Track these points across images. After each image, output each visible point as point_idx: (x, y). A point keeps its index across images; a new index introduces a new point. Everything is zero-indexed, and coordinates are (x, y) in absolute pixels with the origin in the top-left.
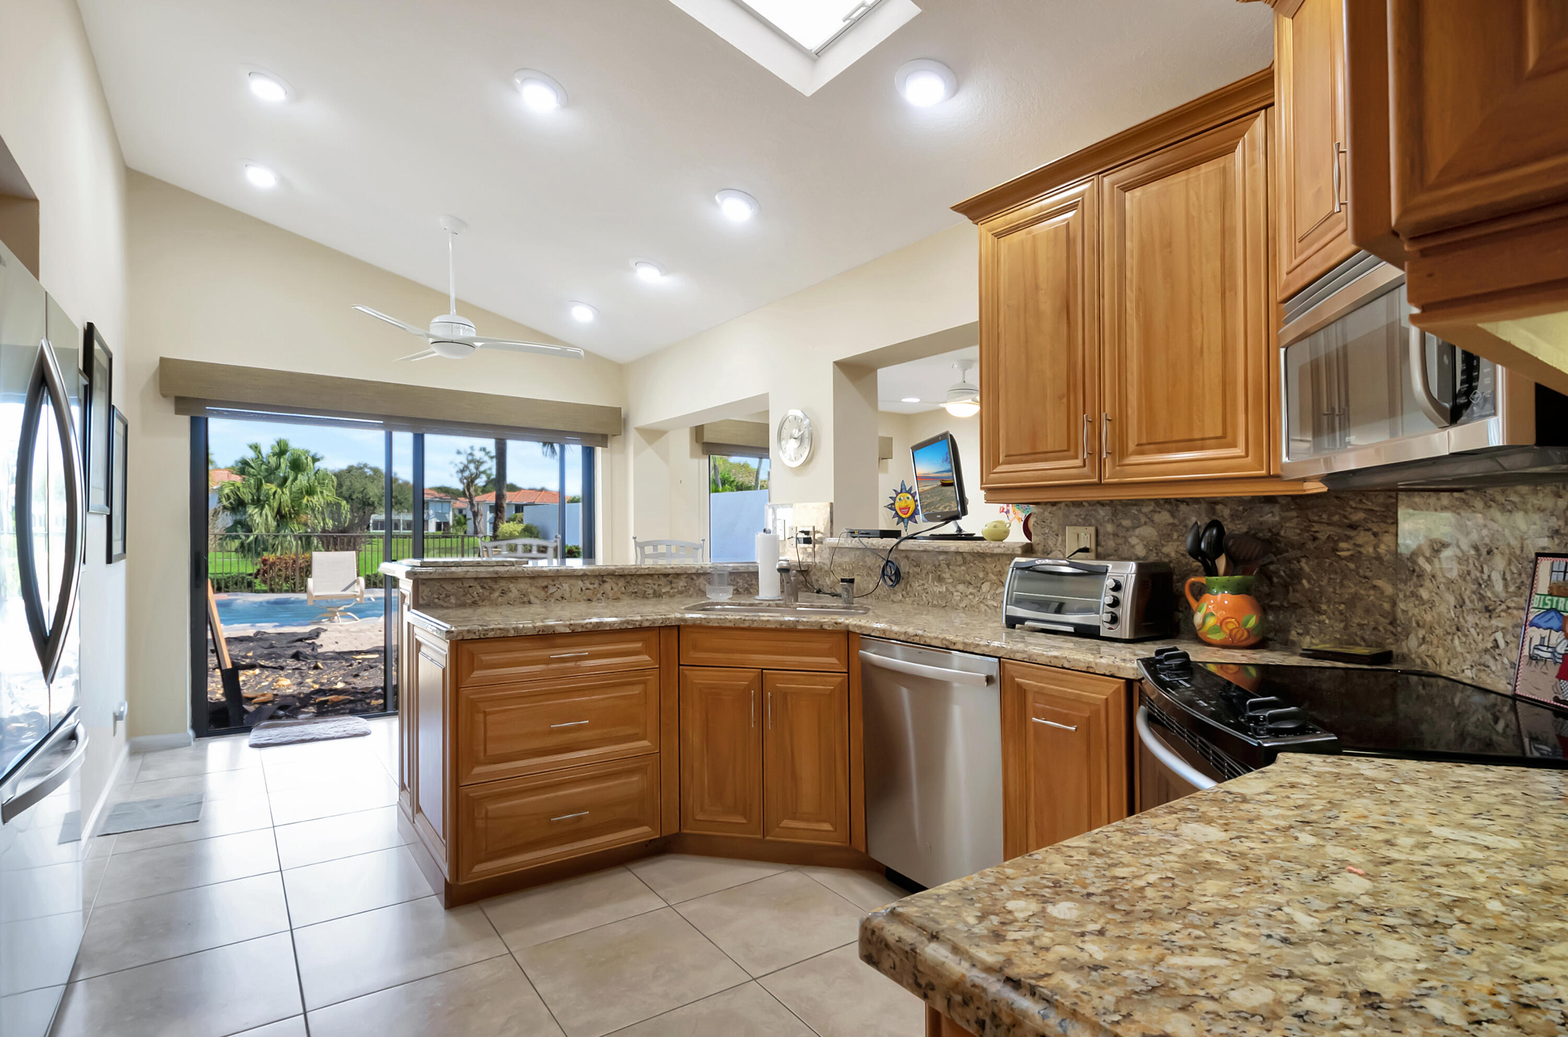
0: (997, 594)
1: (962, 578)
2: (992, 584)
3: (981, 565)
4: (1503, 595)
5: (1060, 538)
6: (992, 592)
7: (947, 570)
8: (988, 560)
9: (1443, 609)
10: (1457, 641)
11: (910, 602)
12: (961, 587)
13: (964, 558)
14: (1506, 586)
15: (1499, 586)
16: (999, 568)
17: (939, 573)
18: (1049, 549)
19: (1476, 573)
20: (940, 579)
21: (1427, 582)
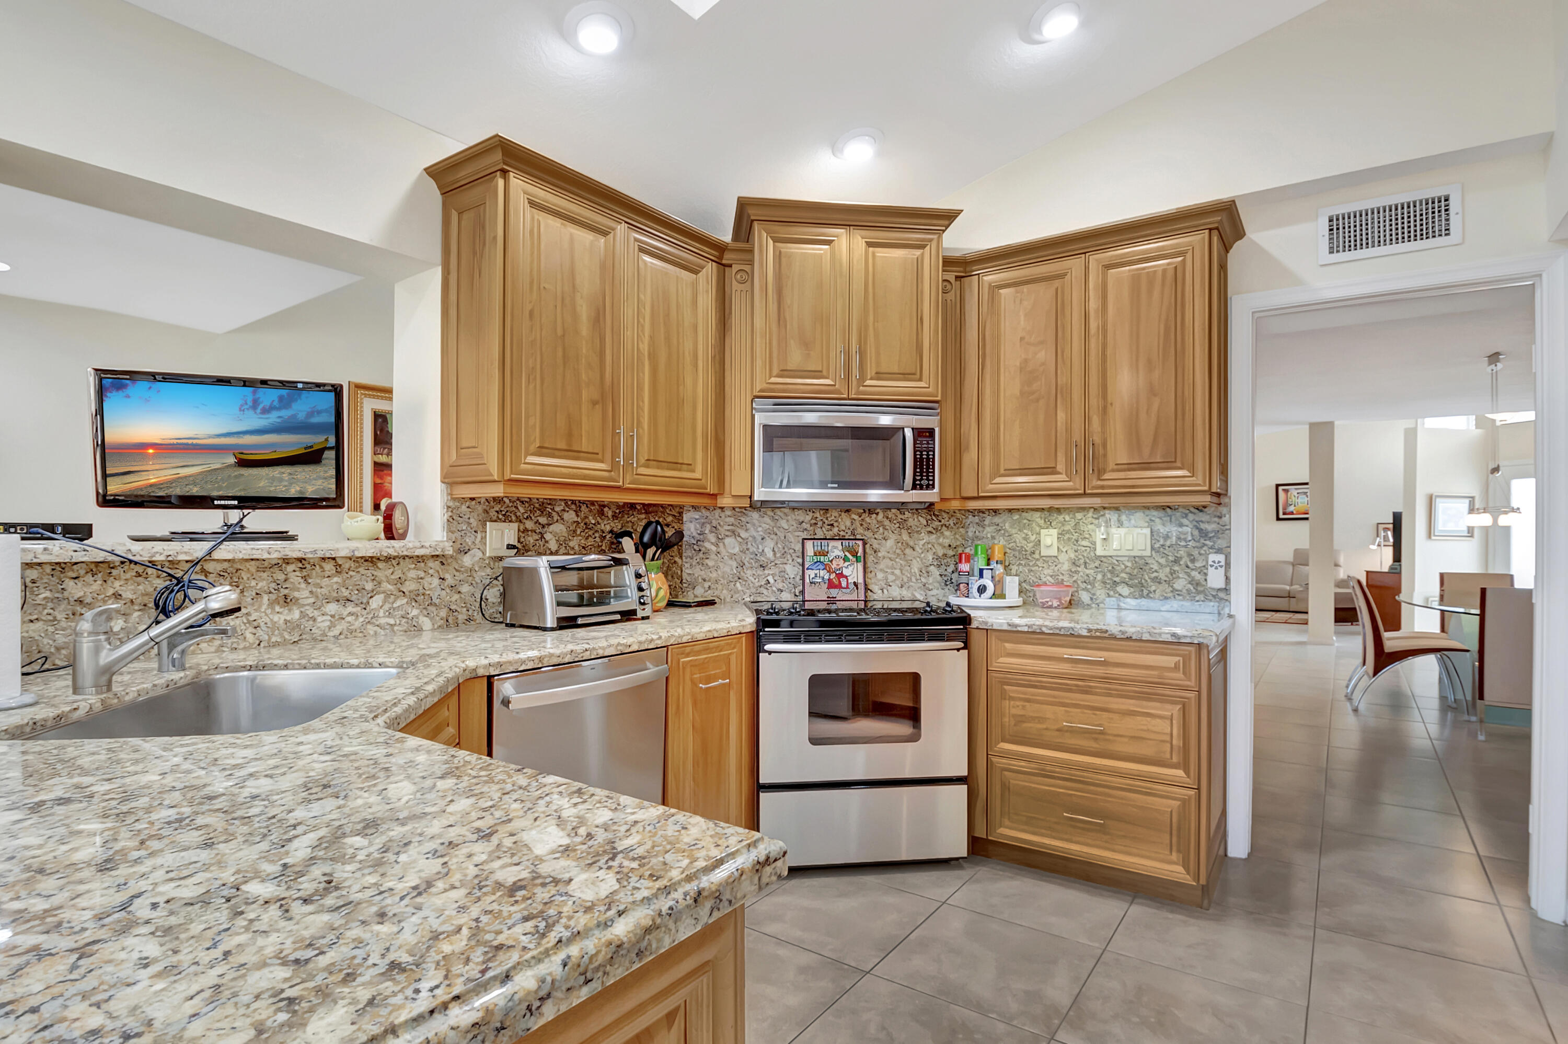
0: (394, 609)
1: (335, 595)
2: (388, 595)
3: (369, 573)
4: (772, 558)
5: (479, 535)
6: (387, 607)
7: (303, 585)
8: (380, 565)
9: (727, 569)
10: (738, 585)
11: (213, 649)
12: (332, 608)
13: (338, 565)
14: (775, 554)
15: (770, 554)
16: (398, 574)
17: (286, 592)
18: (467, 548)
19: (753, 549)
20: (287, 601)
21: (713, 556)
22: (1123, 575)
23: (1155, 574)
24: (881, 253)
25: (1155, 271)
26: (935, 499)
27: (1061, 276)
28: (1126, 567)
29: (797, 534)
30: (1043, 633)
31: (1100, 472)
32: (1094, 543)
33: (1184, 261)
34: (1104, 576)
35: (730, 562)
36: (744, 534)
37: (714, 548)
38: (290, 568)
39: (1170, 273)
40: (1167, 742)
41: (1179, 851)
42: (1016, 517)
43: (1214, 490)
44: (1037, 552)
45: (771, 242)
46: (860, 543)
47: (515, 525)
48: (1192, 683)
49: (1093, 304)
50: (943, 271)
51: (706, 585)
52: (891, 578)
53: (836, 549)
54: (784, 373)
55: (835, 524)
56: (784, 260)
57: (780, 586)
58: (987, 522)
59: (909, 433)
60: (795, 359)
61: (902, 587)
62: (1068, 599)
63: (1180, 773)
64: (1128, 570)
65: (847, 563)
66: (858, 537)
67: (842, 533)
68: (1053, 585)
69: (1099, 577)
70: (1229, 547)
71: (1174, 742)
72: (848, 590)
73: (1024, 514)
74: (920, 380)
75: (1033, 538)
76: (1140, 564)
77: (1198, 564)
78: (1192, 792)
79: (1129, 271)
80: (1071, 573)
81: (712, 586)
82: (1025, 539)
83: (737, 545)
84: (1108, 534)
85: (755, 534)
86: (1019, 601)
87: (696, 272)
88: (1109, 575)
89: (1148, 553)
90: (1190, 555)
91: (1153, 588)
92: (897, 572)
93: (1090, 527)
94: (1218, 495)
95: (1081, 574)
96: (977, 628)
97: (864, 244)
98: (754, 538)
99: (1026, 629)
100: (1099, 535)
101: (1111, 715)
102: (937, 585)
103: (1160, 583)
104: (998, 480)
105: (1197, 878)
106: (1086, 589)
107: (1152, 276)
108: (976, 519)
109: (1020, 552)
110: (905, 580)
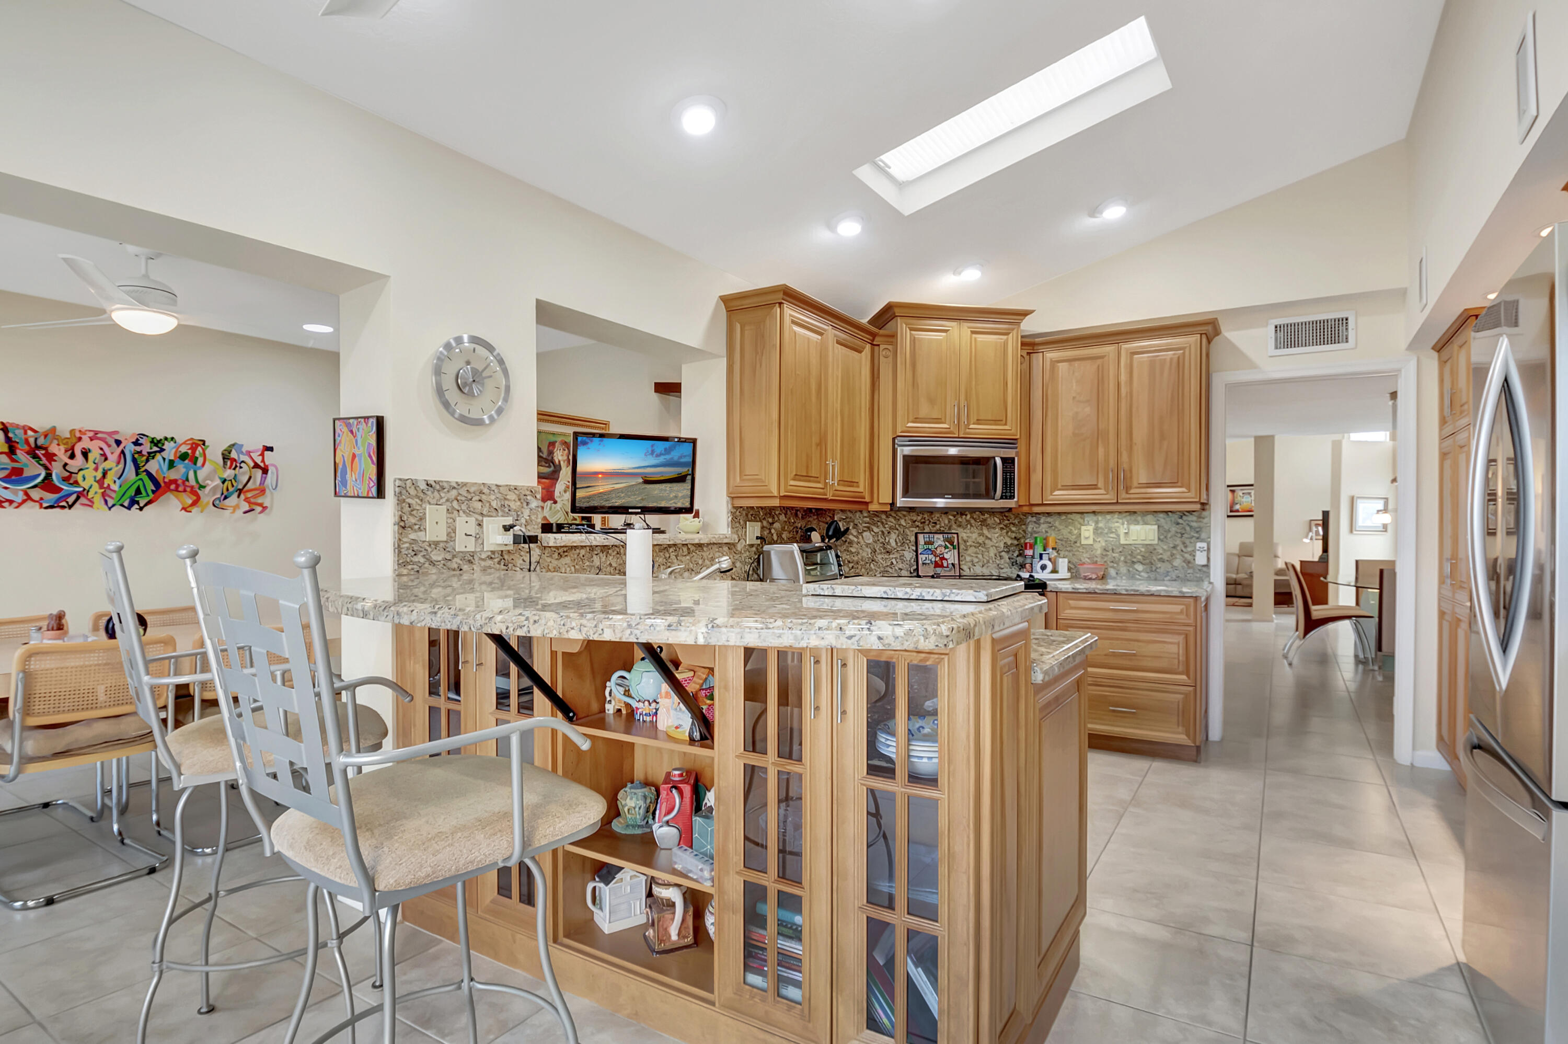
4: (895, 547)
5: (744, 531)
7: (675, 561)
9: (864, 554)
10: (872, 565)
13: (689, 549)
14: (897, 543)
15: (893, 544)
19: (882, 540)
21: (855, 545)
22: (1139, 557)
23: (1160, 556)
24: (980, 337)
25: (1165, 359)
26: (1013, 506)
27: (1102, 357)
28: (1141, 551)
29: (911, 529)
30: (1095, 593)
31: (1127, 489)
32: (1118, 536)
33: (1184, 353)
34: (1125, 558)
35: (867, 549)
36: (876, 530)
37: (856, 540)
38: (671, 550)
39: (1175, 360)
40: (1175, 658)
41: (1183, 726)
42: (1064, 517)
43: (1202, 501)
44: (1078, 542)
45: (908, 329)
46: (955, 536)
47: (759, 524)
48: (1191, 621)
49: (1123, 378)
50: (1021, 349)
51: (851, 565)
52: (976, 560)
53: (939, 540)
54: (916, 420)
55: (938, 522)
56: (917, 343)
57: (900, 566)
58: (1042, 521)
59: (999, 461)
60: (924, 411)
61: (983, 566)
62: (1102, 573)
63: (1184, 677)
64: (1142, 554)
65: (947, 550)
66: (953, 531)
67: (942, 529)
68: (1090, 564)
69: (1122, 558)
70: (1210, 538)
71: (1181, 658)
72: (948, 569)
73: (1069, 516)
74: (1006, 424)
75: (1076, 532)
76: (1151, 549)
77: (1189, 549)
78: (1191, 689)
79: (1149, 357)
80: (1103, 556)
81: (855, 566)
82: (1070, 533)
83: (871, 537)
84: (1129, 530)
85: (884, 529)
86: (1068, 575)
87: (860, 352)
88: (1129, 557)
89: (1156, 542)
90: (1184, 543)
91: (1159, 565)
92: (980, 556)
93: (1116, 524)
94: (1203, 504)
95: (1110, 556)
96: (1051, 591)
97: (969, 332)
98: (883, 532)
99: (1084, 591)
100: (1122, 530)
101: (1140, 644)
102: (1007, 565)
103: (1163, 562)
104: (1057, 493)
105: (1195, 742)
106: (1113, 567)
107: (1163, 362)
108: (1034, 519)
109: (1066, 542)
110: (985, 561)
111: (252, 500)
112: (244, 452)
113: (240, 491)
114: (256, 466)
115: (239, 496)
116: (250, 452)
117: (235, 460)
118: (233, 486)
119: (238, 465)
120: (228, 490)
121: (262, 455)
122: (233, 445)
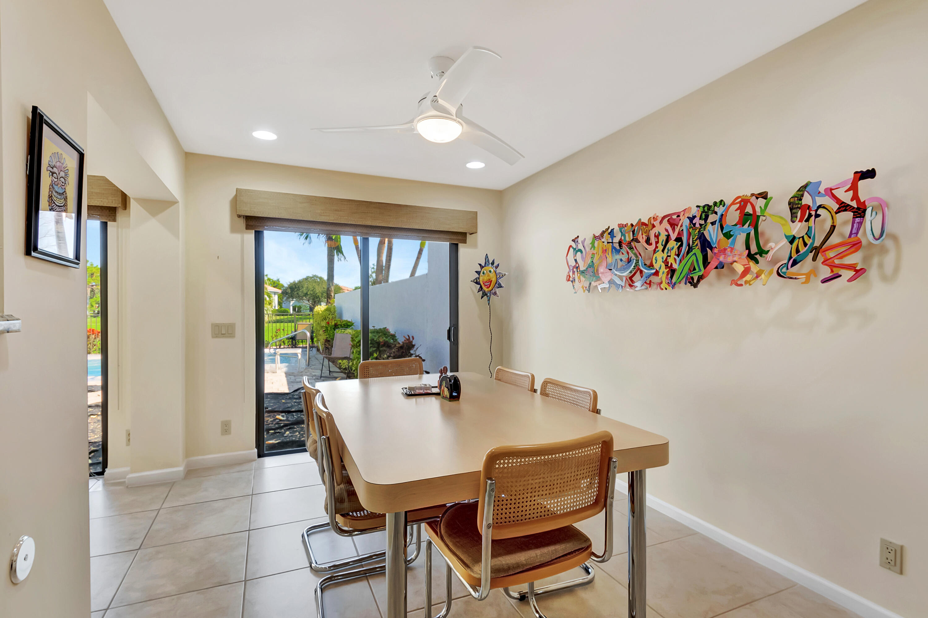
111: (837, 262)
112: (822, 191)
113: (816, 251)
114: (843, 207)
115: (814, 259)
116: (831, 189)
117: (809, 207)
118: (805, 244)
119: (813, 213)
120: (798, 251)
121: (854, 187)
122: (805, 186)
